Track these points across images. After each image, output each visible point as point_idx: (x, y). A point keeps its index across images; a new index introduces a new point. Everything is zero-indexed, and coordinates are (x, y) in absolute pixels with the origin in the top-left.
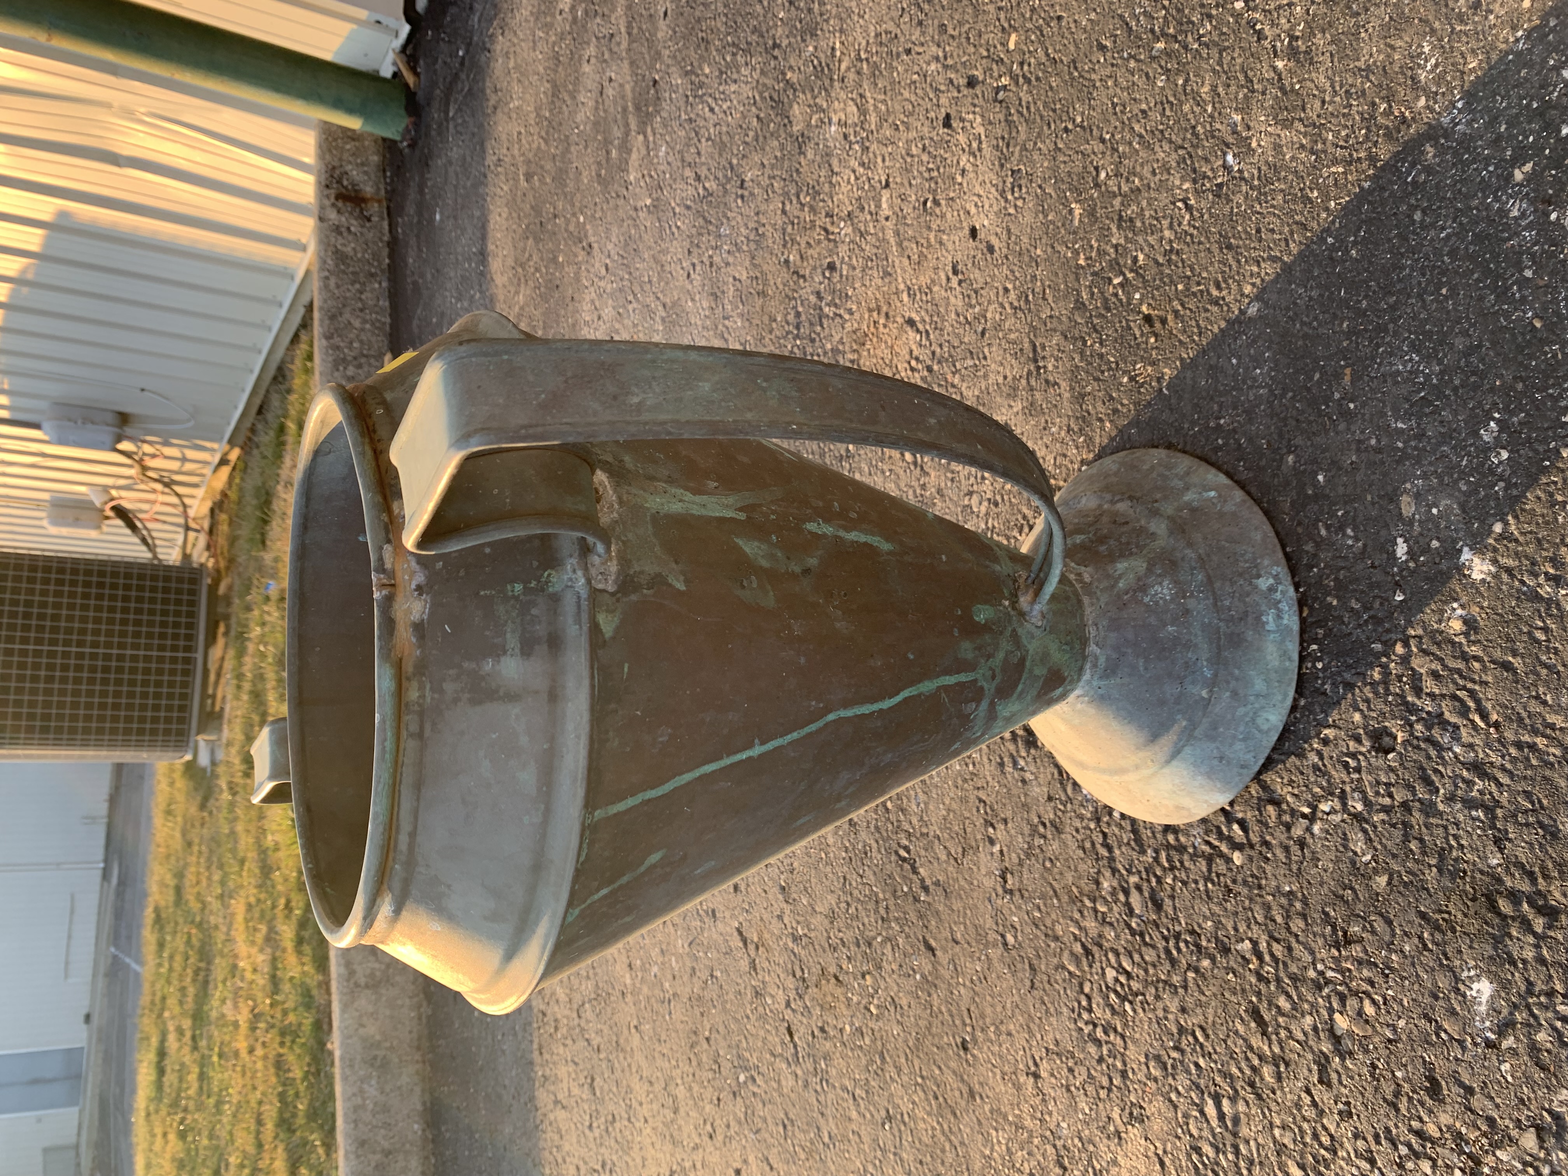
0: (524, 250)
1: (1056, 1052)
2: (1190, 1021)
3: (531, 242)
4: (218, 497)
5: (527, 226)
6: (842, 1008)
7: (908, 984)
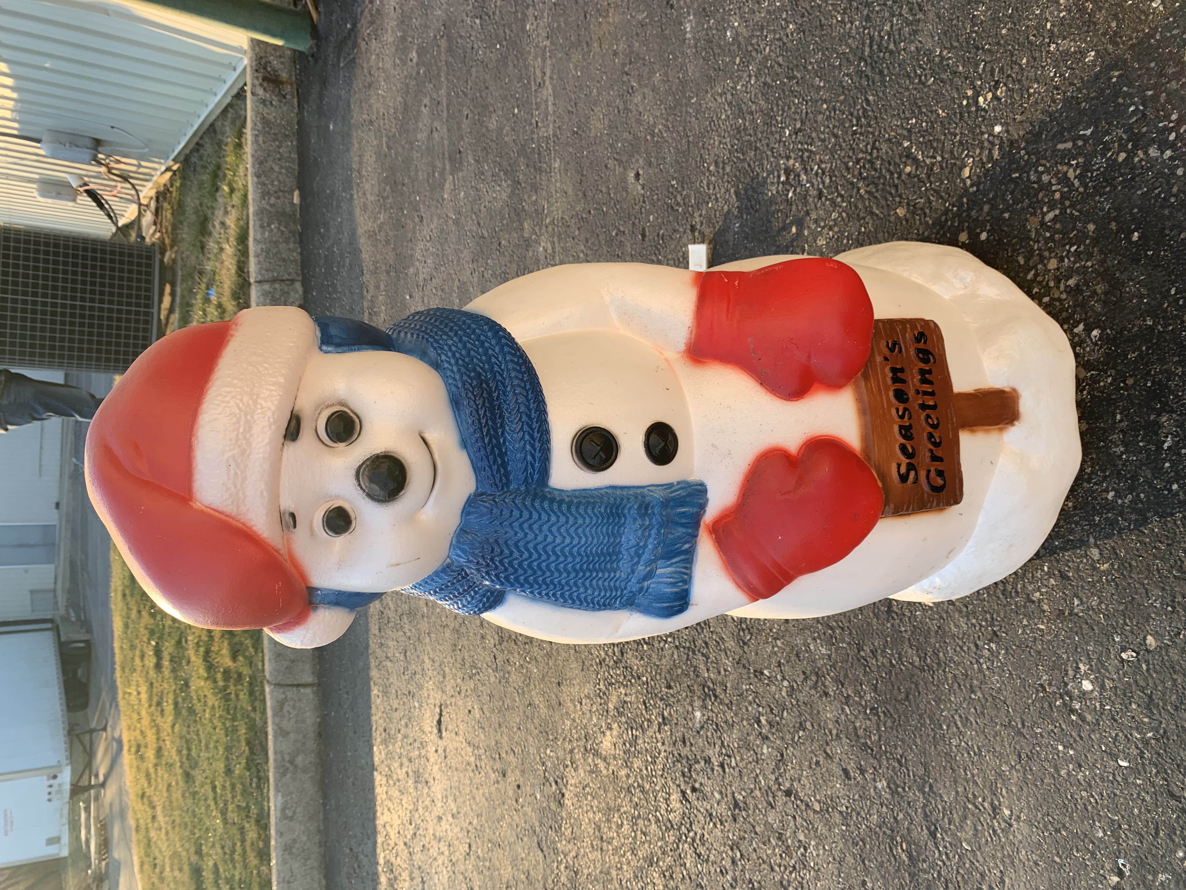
0: (385, 190)
1: (588, 697)
2: (628, 699)
3: (388, 188)
4: (162, 189)
5: (387, 177)
6: (516, 655)
7: (542, 653)
